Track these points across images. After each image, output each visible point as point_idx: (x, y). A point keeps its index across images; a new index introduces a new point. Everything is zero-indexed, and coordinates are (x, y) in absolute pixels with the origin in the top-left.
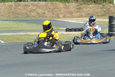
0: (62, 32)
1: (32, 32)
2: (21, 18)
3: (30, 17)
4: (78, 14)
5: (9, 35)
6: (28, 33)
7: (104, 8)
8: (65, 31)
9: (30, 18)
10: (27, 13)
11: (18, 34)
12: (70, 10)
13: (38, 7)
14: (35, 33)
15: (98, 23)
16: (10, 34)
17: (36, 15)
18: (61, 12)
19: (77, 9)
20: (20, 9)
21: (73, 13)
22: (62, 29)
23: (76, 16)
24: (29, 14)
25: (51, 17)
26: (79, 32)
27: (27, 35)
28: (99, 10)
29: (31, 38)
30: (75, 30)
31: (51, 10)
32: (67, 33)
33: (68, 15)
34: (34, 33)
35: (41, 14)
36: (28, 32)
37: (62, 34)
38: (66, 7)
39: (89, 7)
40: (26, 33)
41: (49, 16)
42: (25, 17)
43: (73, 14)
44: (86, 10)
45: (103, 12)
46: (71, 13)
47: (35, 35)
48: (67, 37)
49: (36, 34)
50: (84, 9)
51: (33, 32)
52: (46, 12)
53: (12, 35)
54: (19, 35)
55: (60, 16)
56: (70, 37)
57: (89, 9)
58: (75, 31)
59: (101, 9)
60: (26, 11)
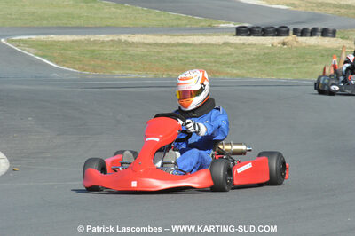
0: (226, 37)
1: (133, 34)
5: (66, 41)
6: (123, 37)
8: (235, 33)
11: (93, 37)
14: (144, 36)
16: (68, 38)
22: (223, 28)
26: (275, 38)
29: (132, 52)
30: (265, 32)
32: (242, 42)
34: (139, 35)
36: (123, 33)
37: (226, 44)
40: (115, 37)
47: (145, 44)
48: (242, 54)
49: (146, 41)
53: (73, 41)
54: (95, 42)
56: (250, 54)
58: (263, 35)
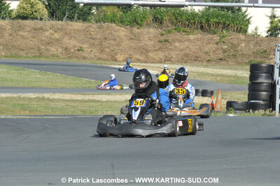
2: (26, 57)
3: (47, 57)
4: (161, 55)
7: (224, 42)
9: (46, 59)
10: (39, 47)
12: (141, 44)
13: (66, 34)
15: (211, 77)
17: (61, 53)
18: (121, 48)
19: (160, 42)
20: (23, 37)
21: (150, 51)
23: (157, 58)
24: (43, 51)
25: (98, 59)
27: (43, 99)
28: (212, 46)
31: (96, 42)
33: (138, 56)
35: (72, 51)
38: (133, 37)
39: (187, 40)
41: (93, 56)
42: (34, 57)
43: (151, 54)
44: (182, 47)
45: (220, 52)
46: (144, 51)
50: (177, 44)
51: (58, 92)
52: (85, 46)
55: (117, 56)
57: (188, 44)
59: (215, 46)
60: (37, 43)
